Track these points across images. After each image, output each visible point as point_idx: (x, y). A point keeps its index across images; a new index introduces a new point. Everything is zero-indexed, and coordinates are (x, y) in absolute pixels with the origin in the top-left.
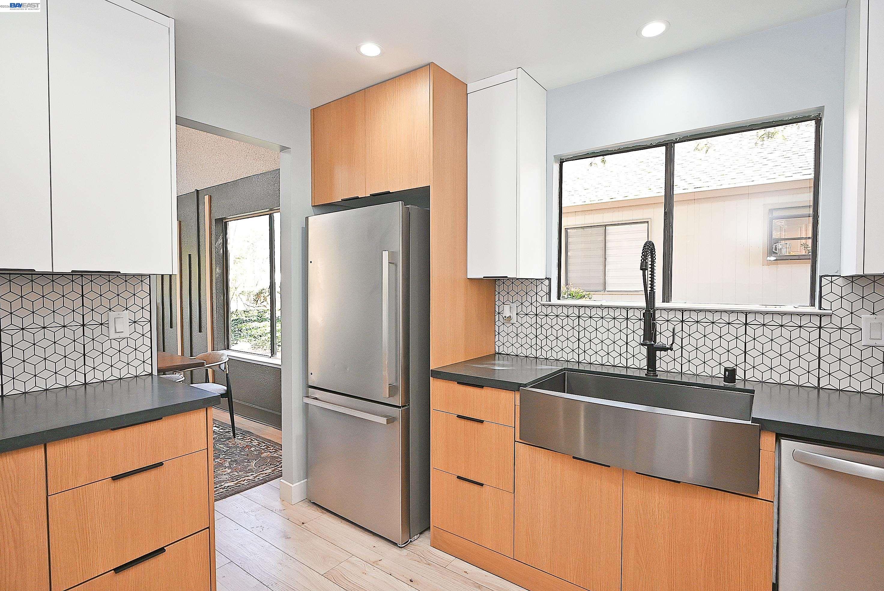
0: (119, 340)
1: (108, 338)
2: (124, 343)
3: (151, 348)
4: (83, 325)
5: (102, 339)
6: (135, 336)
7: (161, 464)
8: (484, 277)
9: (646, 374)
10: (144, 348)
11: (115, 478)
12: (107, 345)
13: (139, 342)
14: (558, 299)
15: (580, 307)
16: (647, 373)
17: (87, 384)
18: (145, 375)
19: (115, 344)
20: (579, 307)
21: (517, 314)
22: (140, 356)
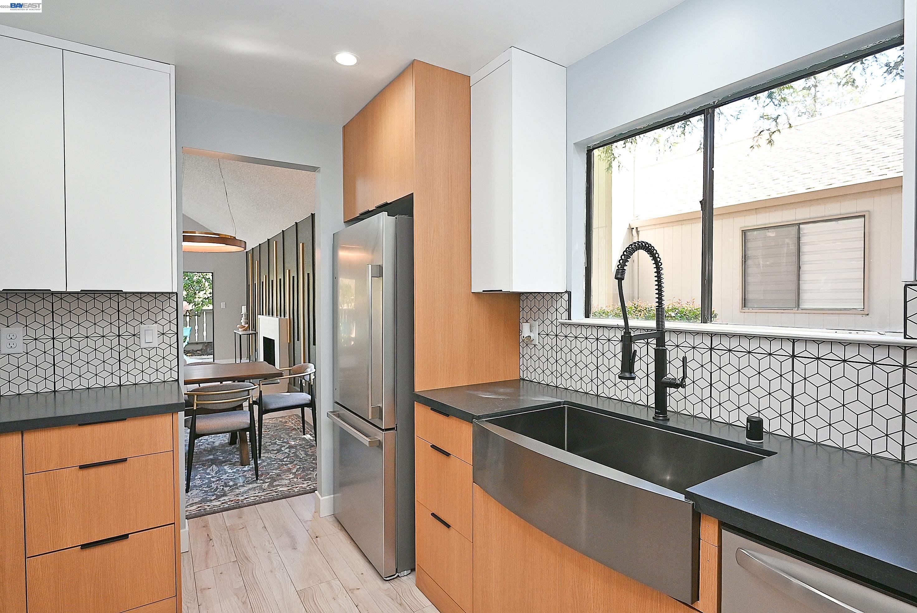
0: (149, 349)
1: (139, 347)
2: (153, 352)
3: (178, 357)
4: (119, 336)
5: (135, 347)
6: (163, 346)
7: (125, 460)
8: (483, 291)
9: (653, 418)
10: (171, 357)
11: (82, 467)
12: (138, 353)
13: (167, 352)
14: (585, 317)
15: (598, 328)
16: (655, 416)
17: (122, 385)
18: (172, 381)
19: (146, 353)
20: (598, 326)
21: (539, 334)
22: (167, 363)
